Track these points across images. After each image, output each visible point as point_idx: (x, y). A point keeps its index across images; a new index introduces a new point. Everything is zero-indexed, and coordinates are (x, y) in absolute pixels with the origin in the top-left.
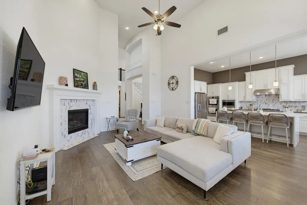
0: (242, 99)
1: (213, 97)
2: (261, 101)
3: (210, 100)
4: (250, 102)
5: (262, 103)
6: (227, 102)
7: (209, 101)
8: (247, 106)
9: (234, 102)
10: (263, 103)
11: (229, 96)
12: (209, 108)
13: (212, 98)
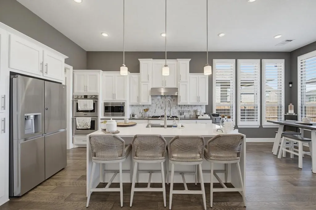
0: (135, 102)
1: (86, 97)
2: (157, 105)
3: (79, 101)
4: (143, 105)
5: (157, 108)
6: (111, 107)
7: (77, 104)
8: (140, 112)
9: (123, 107)
10: (159, 107)
11: (115, 94)
12: (77, 118)
13: (83, 97)
